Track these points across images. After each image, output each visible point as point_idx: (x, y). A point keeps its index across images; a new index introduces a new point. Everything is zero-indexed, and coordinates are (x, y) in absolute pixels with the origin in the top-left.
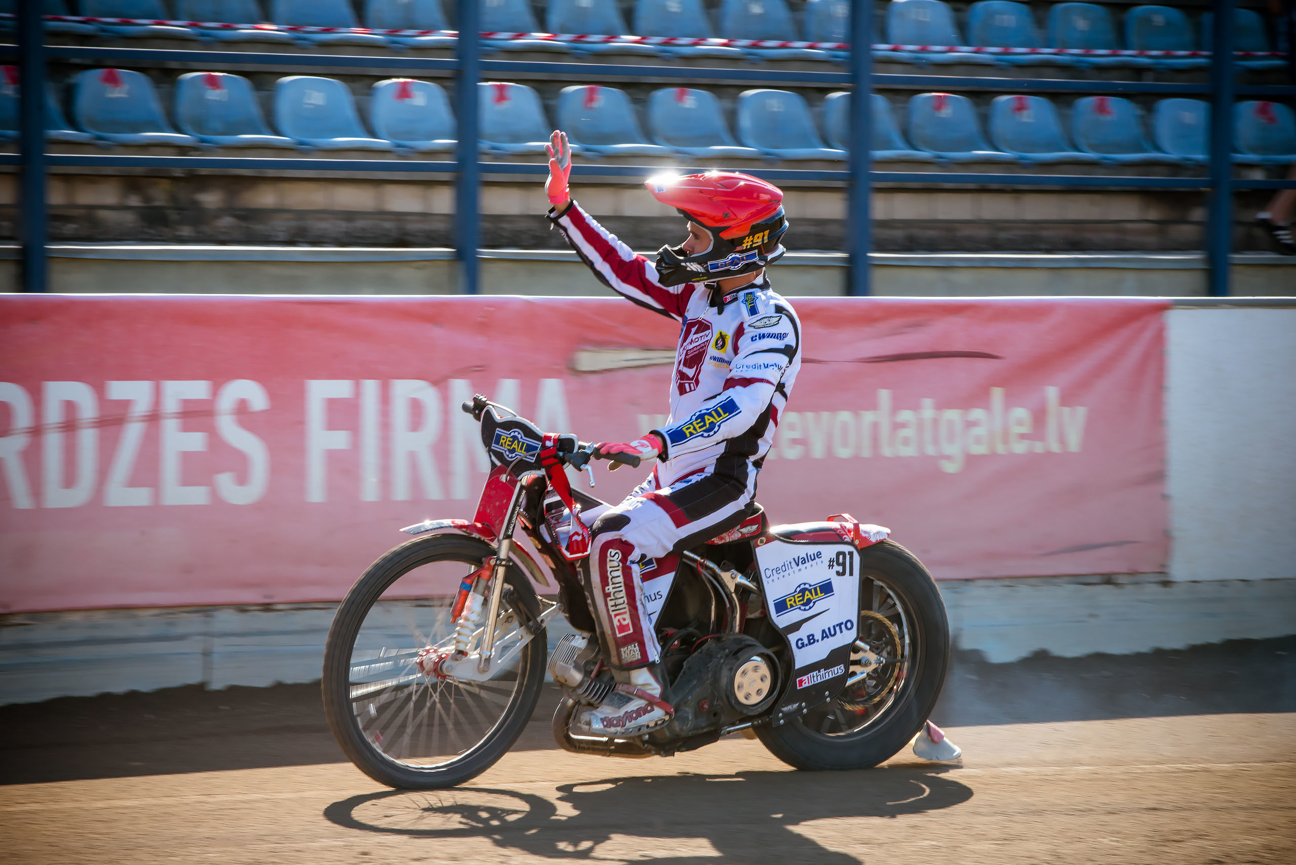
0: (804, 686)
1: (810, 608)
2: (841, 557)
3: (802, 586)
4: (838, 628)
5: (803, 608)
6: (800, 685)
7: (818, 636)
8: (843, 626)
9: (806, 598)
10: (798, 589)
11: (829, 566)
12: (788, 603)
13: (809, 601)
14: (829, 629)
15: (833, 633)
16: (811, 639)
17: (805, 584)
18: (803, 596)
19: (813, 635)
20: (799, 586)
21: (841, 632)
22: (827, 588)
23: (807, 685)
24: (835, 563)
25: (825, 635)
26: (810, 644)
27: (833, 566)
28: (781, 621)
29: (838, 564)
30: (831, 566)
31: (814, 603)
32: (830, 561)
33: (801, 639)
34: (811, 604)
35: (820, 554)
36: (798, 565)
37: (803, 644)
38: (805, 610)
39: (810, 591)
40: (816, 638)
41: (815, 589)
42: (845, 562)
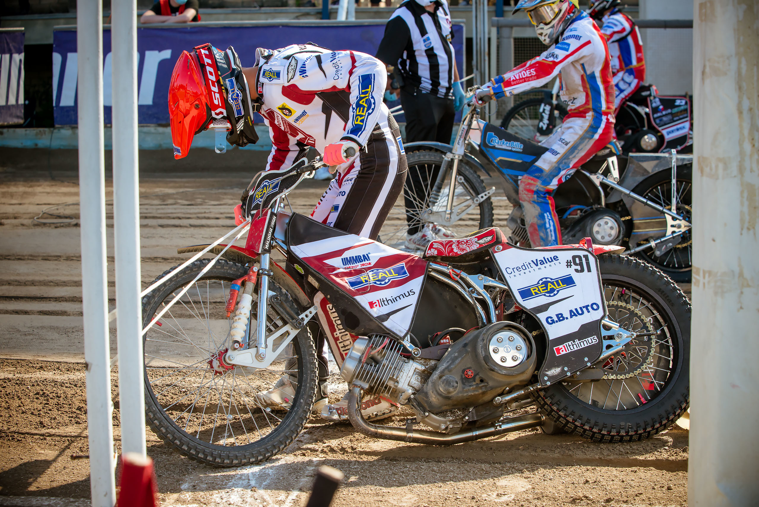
0: (562, 353)
1: (555, 295)
2: (577, 260)
3: (544, 280)
4: (584, 309)
5: (547, 295)
6: (559, 353)
7: (566, 314)
8: (589, 308)
9: (549, 288)
10: (541, 282)
11: (567, 266)
12: (533, 291)
13: (553, 290)
14: (576, 309)
15: (580, 312)
16: (560, 317)
17: (546, 278)
18: (546, 287)
19: (561, 314)
20: (541, 280)
22: (568, 281)
23: (564, 352)
24: (572, 264)
25: (573, 314)
26: (560, 321)
27: (571, 266)
28: (529, 304)
29: (576, 264)
30: (569, 266)
31: (558, 291)
32: (567, 262)
33: (551, 318)
34: (555, 292)
35: (557, 257)
36: (537, 265)
37: (552, 321)
38: (550, 296)
39: (552, 283)
40: (565, 316)
41: (557, 282)
42: (581, 263)
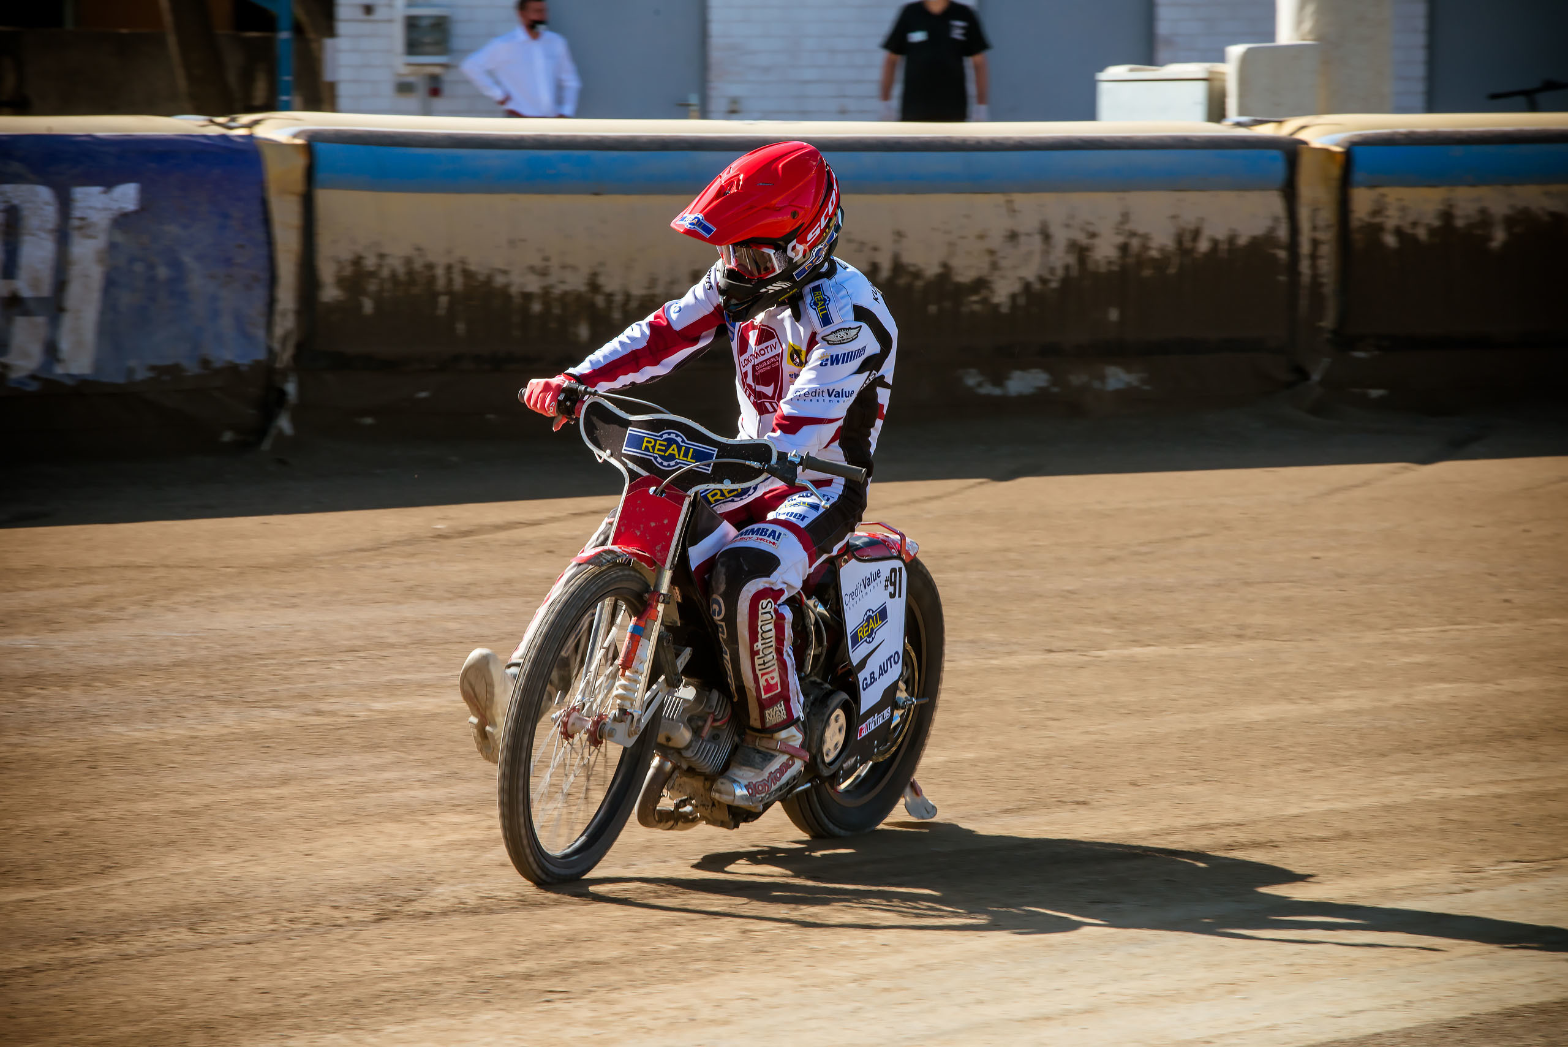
0: (862, 735)
1: (872, 640)
2: (894, 575)
3: (868, 614)
4: (889, 663)
5: (868, 640)
6: (860, 735)
7: (877, 673)
8: (893, 660)
9: (870, 627)
10: (865, 618)
12: (859, 635)
13: (872, 631)
14: (884, 663)
15: (886, 668)
16: (873, 678)
17: (870, 611)
18: (868, 625)
19: (874, 673)
20: (866, 614)
21: (891, 667)
23: (865, 734)
24: (890, 583)
25: (881, 671)
26: (871, 683)
28: (855, 657)
30: (886, 587)
31: (876, 633)
32: (886, 581)
33: (866, 679)
34: (873, 636)
35: (880, 572)
36: (865, 587)
37: (867, 684)
38: (869, 642)
39: (873, 619)
40: (875, 676)
41: (876, 616)
42: (895, 581)
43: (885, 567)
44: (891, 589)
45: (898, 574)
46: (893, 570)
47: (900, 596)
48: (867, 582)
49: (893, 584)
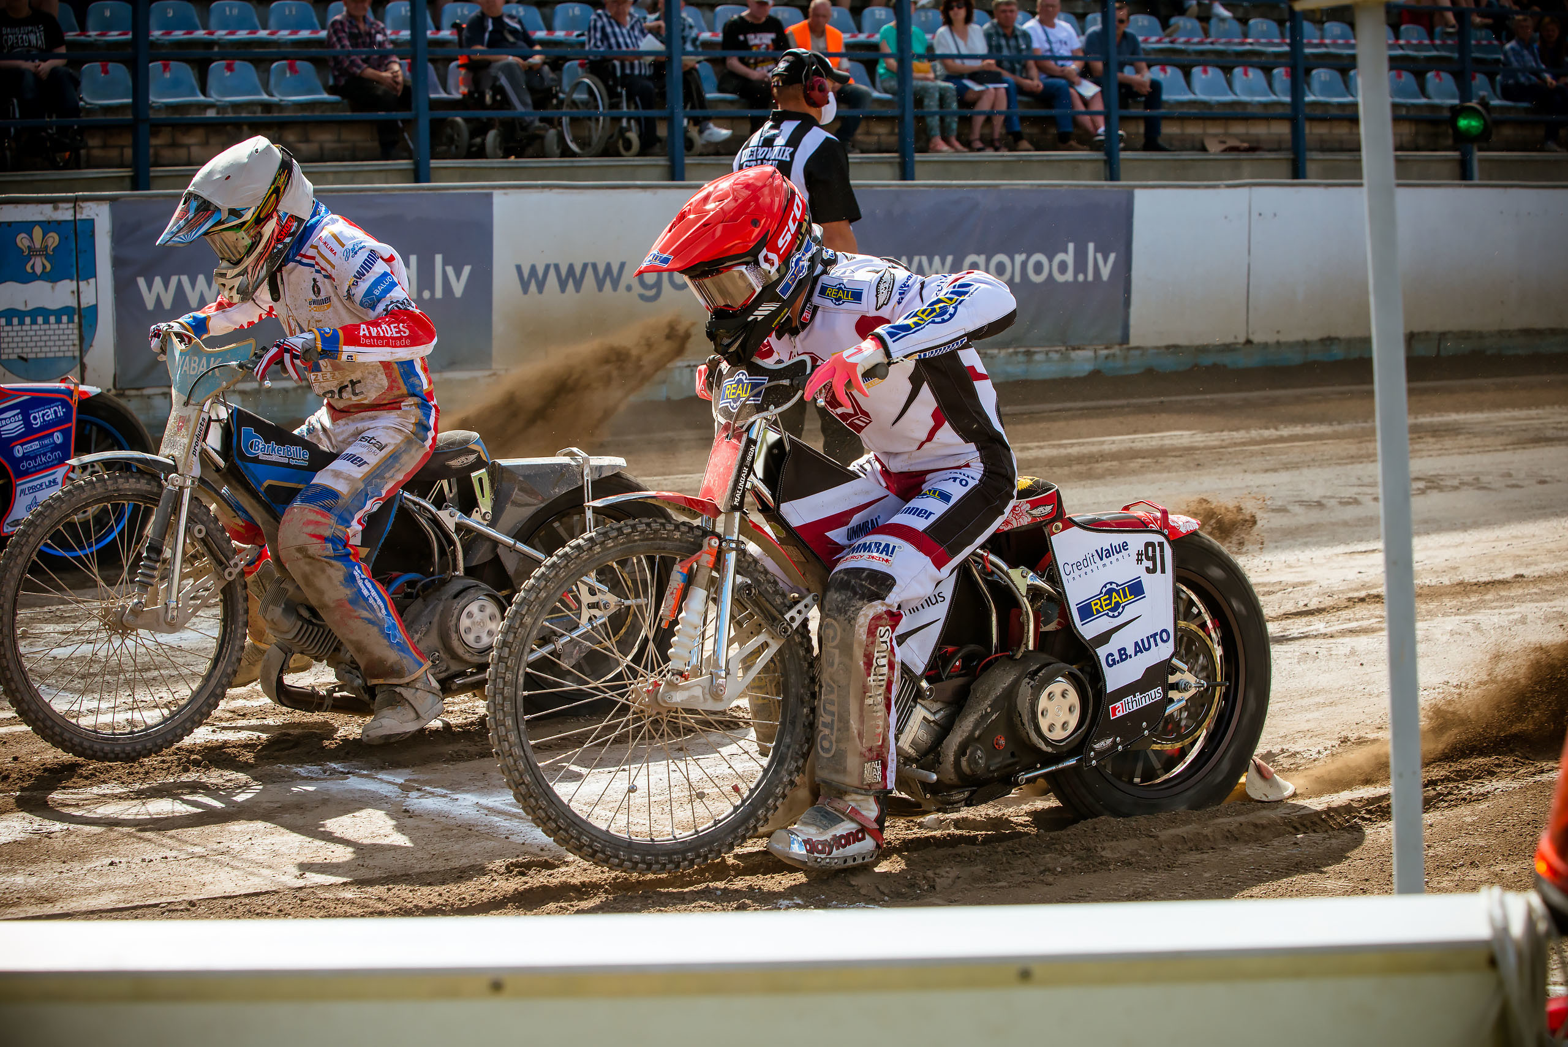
0: (1119, 715)
1: (1120, 614)
2: (1150, 549)
3: (1109, 586)
4: (1152, 640)
5: (1111, 614)
6: (1114, 714)
7: (1130, 651)
8: (1158, 637)
9: (1114, 601)
10: (1104, 590)
11: (1138, 560)
12: (1094, 608)
13: (1117, 604)
14: (1142, 640)
15: (1147, 646)
16: (1123, 655)
17: (1111, 583)
18: (1110, 599)
19: (1124, 649)
20: (1105, 586)
21: (1156, 645)
22: (1136, 589)
23: (1121, 714)
24: (1143, 557)
25: (1140, 648)
26: (1122, 660)
27: (1142, 560)
28: (1087, 631)
29: (1148, 558)
30: (1139, 561)
31: (1123, 608)
32: (1138, 555)
33: (1111, 655)
34: (1120, 610)
35: (1126, 545)
36: (1101, 559)
37: (1113, 660)
38: (1114, 616)
39: (1117, 592)
40: (1128, 652)
41: (1124, 590)
42: (1154, 556)
43: (1137, 541)
44: (1150, 564)
45: (1158, 549)
46: (1147, 545)
47: (1163, 571)
48: (1104, 554)
49: (1153, 559)
